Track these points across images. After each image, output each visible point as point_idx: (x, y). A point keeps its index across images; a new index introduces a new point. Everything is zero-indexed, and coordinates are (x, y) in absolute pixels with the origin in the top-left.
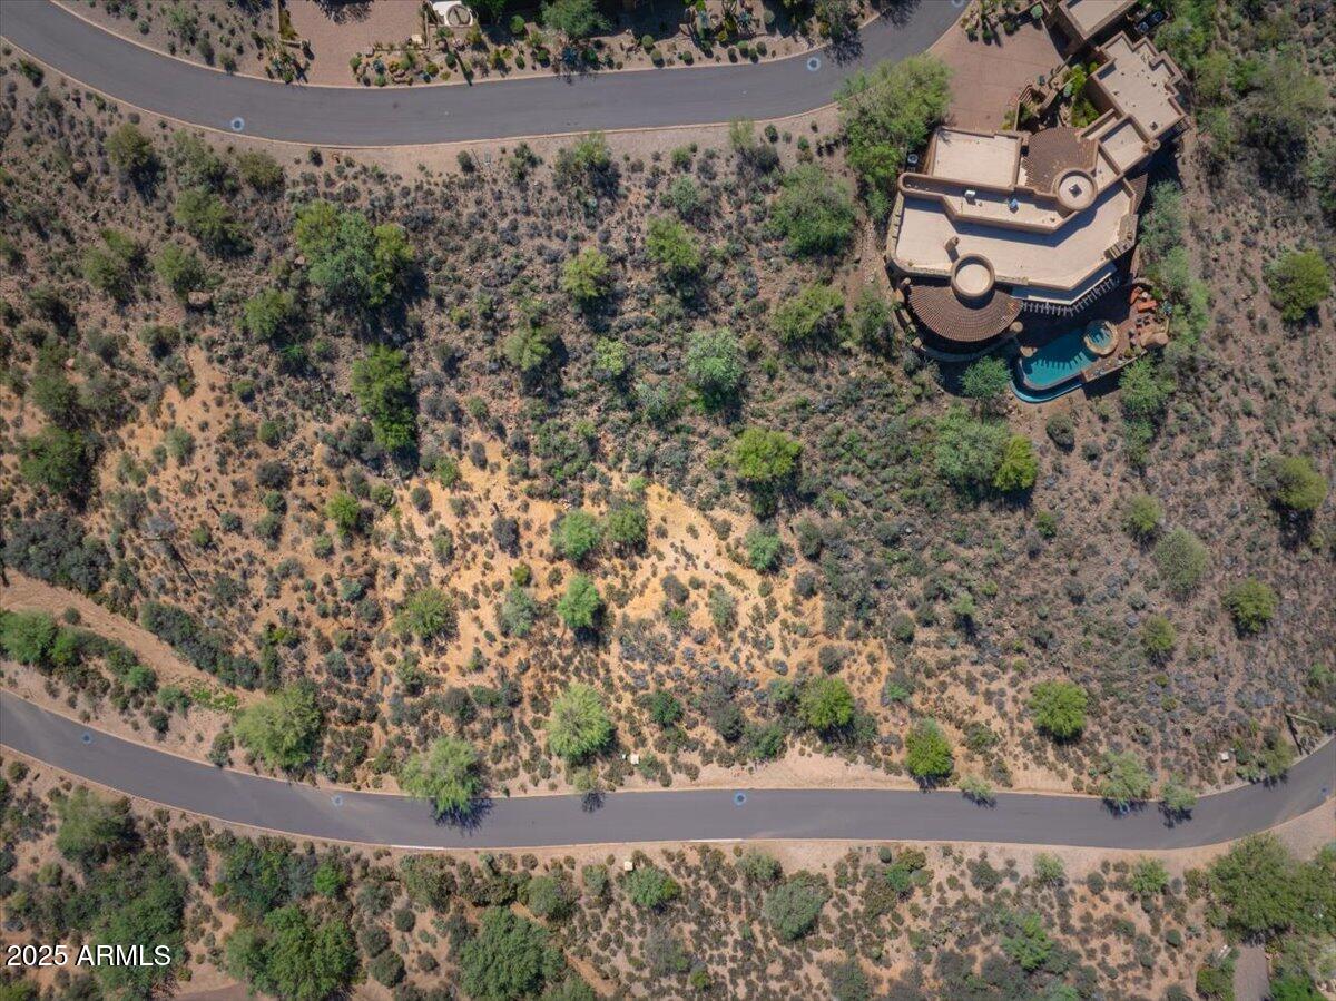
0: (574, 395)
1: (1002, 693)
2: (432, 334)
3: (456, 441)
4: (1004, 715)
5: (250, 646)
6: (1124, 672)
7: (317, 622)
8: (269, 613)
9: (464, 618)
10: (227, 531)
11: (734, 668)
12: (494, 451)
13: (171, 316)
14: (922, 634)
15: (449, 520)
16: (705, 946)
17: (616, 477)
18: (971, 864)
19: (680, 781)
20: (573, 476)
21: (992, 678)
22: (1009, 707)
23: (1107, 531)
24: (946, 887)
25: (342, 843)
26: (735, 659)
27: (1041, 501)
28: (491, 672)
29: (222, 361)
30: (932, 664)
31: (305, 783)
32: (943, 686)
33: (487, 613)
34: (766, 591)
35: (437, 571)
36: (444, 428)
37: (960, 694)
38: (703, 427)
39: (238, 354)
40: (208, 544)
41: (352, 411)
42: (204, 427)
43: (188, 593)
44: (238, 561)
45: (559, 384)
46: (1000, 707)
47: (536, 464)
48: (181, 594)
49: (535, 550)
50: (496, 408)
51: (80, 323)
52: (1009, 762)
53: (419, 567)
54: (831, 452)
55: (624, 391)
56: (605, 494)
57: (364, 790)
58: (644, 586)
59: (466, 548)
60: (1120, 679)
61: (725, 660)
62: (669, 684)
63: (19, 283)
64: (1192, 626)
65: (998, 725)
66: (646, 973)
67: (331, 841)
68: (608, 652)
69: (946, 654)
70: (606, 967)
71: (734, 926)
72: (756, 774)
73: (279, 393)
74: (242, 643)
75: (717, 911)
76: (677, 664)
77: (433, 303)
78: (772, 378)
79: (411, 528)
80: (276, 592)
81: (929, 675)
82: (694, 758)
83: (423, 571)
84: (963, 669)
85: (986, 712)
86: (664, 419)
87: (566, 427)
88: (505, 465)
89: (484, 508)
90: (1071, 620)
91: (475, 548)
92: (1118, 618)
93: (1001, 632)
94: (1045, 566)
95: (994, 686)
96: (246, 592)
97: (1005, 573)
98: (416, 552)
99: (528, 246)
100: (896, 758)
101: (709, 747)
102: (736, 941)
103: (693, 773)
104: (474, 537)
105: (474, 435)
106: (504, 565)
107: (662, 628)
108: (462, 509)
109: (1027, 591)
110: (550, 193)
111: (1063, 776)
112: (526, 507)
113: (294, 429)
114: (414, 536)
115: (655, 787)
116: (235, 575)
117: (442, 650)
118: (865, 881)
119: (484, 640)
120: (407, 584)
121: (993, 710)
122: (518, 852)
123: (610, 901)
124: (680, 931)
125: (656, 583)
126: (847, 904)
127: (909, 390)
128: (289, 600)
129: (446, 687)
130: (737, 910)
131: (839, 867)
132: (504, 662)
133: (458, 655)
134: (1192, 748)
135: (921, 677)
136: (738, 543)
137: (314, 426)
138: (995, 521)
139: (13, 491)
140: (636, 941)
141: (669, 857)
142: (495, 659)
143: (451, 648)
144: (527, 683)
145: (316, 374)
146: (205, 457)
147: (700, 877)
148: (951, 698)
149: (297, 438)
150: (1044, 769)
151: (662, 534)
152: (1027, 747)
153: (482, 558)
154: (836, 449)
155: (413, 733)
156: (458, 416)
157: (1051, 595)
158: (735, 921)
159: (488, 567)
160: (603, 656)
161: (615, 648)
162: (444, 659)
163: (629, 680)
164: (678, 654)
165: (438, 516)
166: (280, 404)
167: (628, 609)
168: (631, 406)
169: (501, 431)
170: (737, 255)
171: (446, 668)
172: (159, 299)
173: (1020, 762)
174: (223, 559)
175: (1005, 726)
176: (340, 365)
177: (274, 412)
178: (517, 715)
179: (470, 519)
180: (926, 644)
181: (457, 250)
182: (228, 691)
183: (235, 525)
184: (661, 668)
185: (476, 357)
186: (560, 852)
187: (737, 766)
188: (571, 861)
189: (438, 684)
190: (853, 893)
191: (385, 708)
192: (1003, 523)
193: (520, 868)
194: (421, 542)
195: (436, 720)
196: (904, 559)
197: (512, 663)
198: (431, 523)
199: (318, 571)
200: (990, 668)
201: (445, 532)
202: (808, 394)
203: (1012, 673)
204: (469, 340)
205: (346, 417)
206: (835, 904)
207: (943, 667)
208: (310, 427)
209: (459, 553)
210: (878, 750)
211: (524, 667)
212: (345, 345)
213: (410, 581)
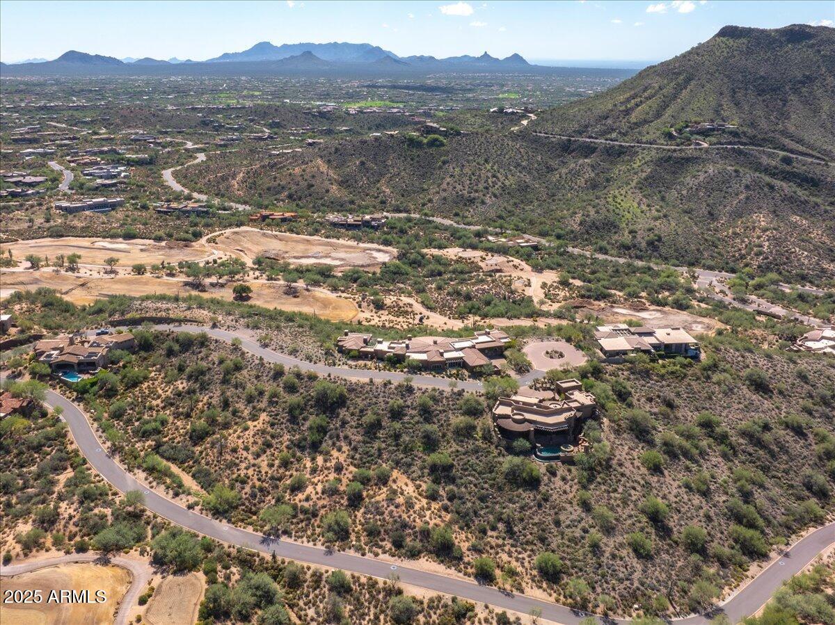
0: (380, 438)
1: (524, 559)
2: (341, 416)
3: (334, 445)
4: (523, 567)
6: (581, 558)
7: (255, 480)
8: (241, 473)
9: (310, 487)
10: (243, 450)
11: (407, 519)
12: (345, 448)
14: (490, 533)
15: (320, 463)
16: (354, 617)
17: (384, 465)
18: (497, 614)
19: (369, 556)
20: (368, 462)
21: (520, 553)
22: (526, 564)
23: (571, 503)
24: (483, 622)
25: (218, 540)
26: (409, 517)
27: (543, 488)
28: (311, 503)
29: (271, 416)
30: (494, 544)
31: (217, 521)
32: (497, 553)
33: (319, 487)
34: (429, 504)
35: (307, 476)
36: (331, 441)
37: (505, 557)
38: (421, 455)
39: (277, 415)
40: (234, 450)
41: (303, 434)
42: (255, 427)
43: (215, 465)
44: (241, 458)
45: (375, 434)
46: (522, 563)
47: (357, 456)
49: (346, 476)
50: (352, 437)
52: (524, 584)
53: (301, 475)
54: (465, 467)
55: (396, 440)
56: (378, 469)
57: (238, 528)
58: (382, 493)
59: (321, 471)
60: (579, 561)
61: (405, 516)
62: (379, 523)
64: (613, 546)
65: (520, 569)
66: (321, 619)
67: (213, 538)
68: (359, 511)
69: (500, 542)
70: (303, 613)
71: (372, 614)
72: (404, 562)
73: (283, 426)
75: (366, 604)
76: (385, 516)
77: (345, 408)
78: (448, 443)
80: (247, 468)
81: (492, 548)
82: (379, 551)
84: (506, 548)
85: (514, 564)
86: (408, 450)
87: (372, 447)
88: (347, 453)
89: (334, 461)
90: (556, 533)
91: (325, 471)
92: (577, 535)
93: (525, 536)
94: (544, 512)
95: (520, 556)
96: (238, 466)
97: (528, 513)
98: (303, 471)
99: (381, 399)
100: (470, 570)
101: (387, 549)
102: (370, 620)
103: (376, 554)
104: (326, 468)
105: (341, 444)
106: (332, 476)
107: (384, 504)
108: (326, 461)
109: (536, 520)
110: (392, 390)
111: (550, 595)
112: (348, 465)
114: (304, 467)
115: (358, 555)
116: (237, 460)
117: (296, 495)
118: (442, 610)
119: (314, 493)
121: (519, 564)
122: (288, 560)
123: (318, 587)
124: (345, 607)
126: (431, 617)
127: (496, 452)
128: (250, 472)
130: (376, 607)
131: (431, 600)
132: (318, 502)
133: (301, 496)
134: (617, 596)
135: (488, 548)
136: (422, 491)
138: (524, 495)
140: (321, 606)
141: (353, 577)
142: (315, 499)
143: (300, 494)
144: (322, 512)
145: (298, 423)
146: (250, 432)
147: (364, 588)
148: (500, 557)
149: (281, 439)
150: (541, 590)
151: (395, 482)
152: (533, 581)
153: (326, 473)
154: (467, 466)
156: (338, 438)
157: (547, 523)
158: (373, 610)
159: (327, 476)
160: (356, 512)
161: (362, 510)
163: (363, 521)
164: (387, 512)
165: (317, 462)
166: (282, 429)
167: (372, 499)
168: (397, 445)
169: (350, 444)
170: (445, 411)
173: (529, 585)
174: (236, 456)
175: (524, 570)
176: (307, 423)
177: (278, 431)
178: (313, 520)
179: (328, 463)
180: (492, 537)
181: (359, 397)
183: (246, 449)
184: (378, 517)
185: (353, 423)
186: (306, 564)
187: (396, 558)
188: (309, 568)
190: (435, 613)
192: (527, 496)
193: (286, 565)
194: (307, 468)
196: (487, 507)
197: (320, 503)
198: (313, 464)
199: (265, 469)
200: (519, 549)
201: (317, 465)
202: (459, 448)
203: (528, 553)
204: (352, 419)
205: (300, 436)
206: (424, 616)
207: (498, 546)
208: (287, 437)
209: (318, 472)
210: (462, 566)
211: (324, 507)
212: (312, 417)
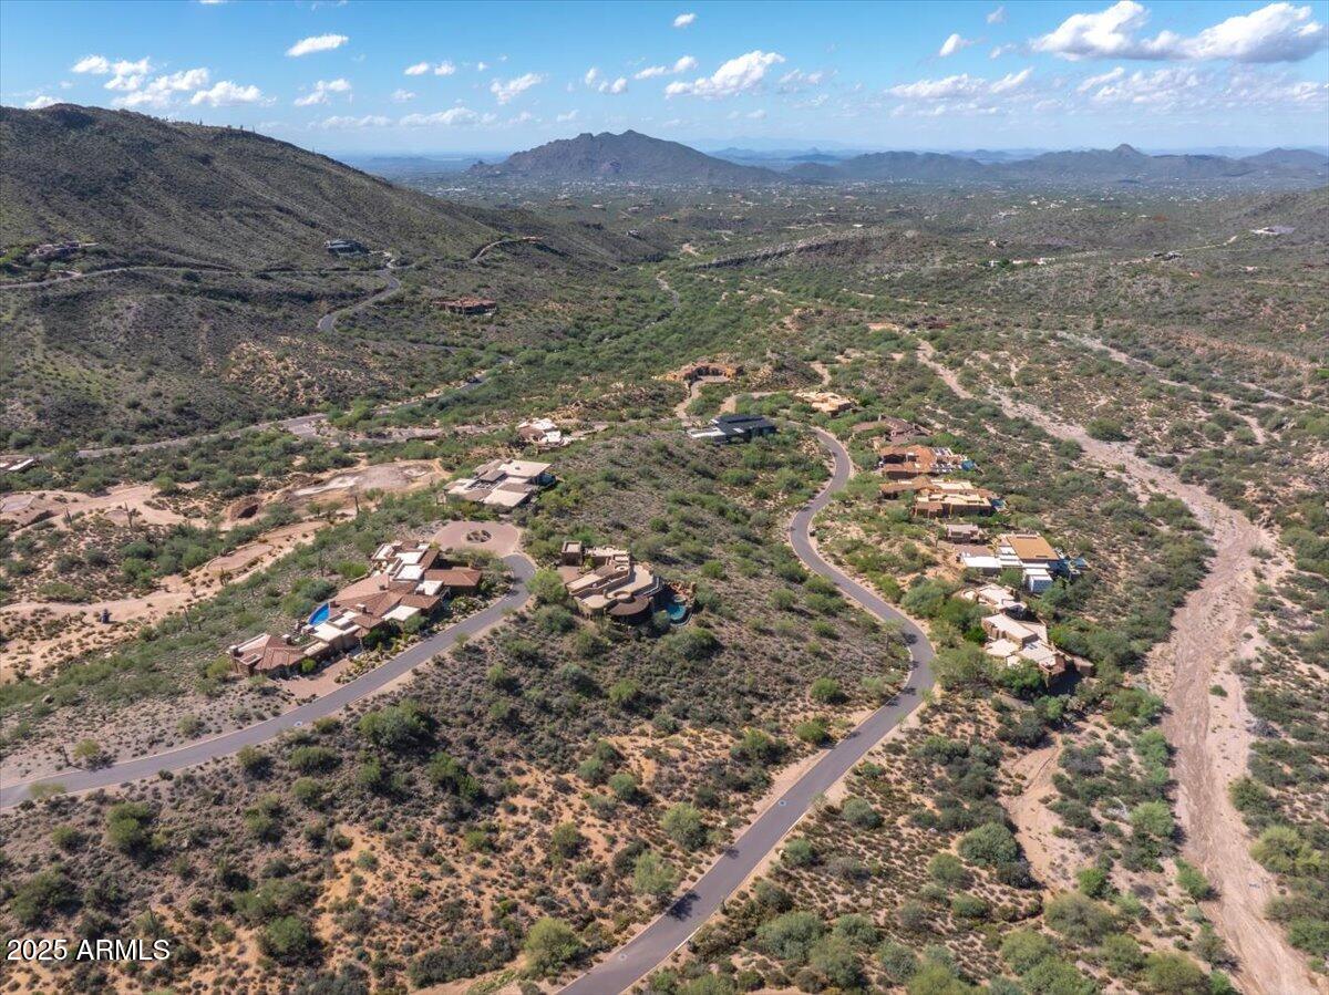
0: (533, 723)
1: (805, 706)
2: (453, 739)
3: (501, 775)
4: (816, 711)
5: (492, 932)
7: (516, 894)
8: (486, 902)
9: (584, 831)
10: (427, 882)
11: (710, 760)
12: (522, 765)
13: (314, 821)
14: (755, 712)
15: (531, 803)
16: (859, 861)
17: (582, 745)
18: (885, 751)
19: (753, 817)
20: (565, 757)
21: (796, 705)
22: (814, 707)
25: (651, 972)
26: (706, 757)
28: (621, 840)
29: (357, 821)
30: (772, 717)
31: (596, 965)
32: (787, 720)
33: (590, 820)
34: (685, 735)
35: (549, 829)
36: (491, 776)
37: (796, 717)
38: (594, 705)
39: (364, 812)
41: (442, 800)
42: (373, 848)
43: (430, 938)
44: (447, 891)
45: (522, 723)
46: (811, 709)
47: (545, 761)
48: (426, 942)
49: (582, 788)
50: (506, 749)
51: (252, 876)
53: (538, 835)
54: (646, 680)
55: (550, 711)
56: (585, 753)
57: (629, 942)
58: (640, 766)
59: (551, 808)
61: (703, 760)
62: (698, 789)
63: (197, 886)
65: (819, 714)
66: (857, 892)
67: (644, 977)
68: (657, 801)
69: (771, 711)
71: (855, 844)
72: (774, 794)
73: (398, 816)
74: (485, 937)
75: (840, 845)
76: (689, 778)
77: (444, 727)
78: (597, 671)
79: (517, 824)
80: (481, 893)
81: (777, 720)
82: (744, 807)
83: (542, 834)
84: (784, 711)
85: (810, 715)
86: (575, 711)
87: (542, 739)
88: (533, 768)
89: (542, 786)
91: (555, 804)
93: (775, 690)
94: (755, 660)
95: (800, 706)
96: (463, 903)
97: (748, 672)
98: (531, 830)
99: (466, 683)
100: (808, 748)
101: (745, 799)
102: (865, 849)
103: (752, 811)
104: (551, 801)
105: (508, 766)
106: (575, 800)
107: (666, 770)
108: (533, 795)
109: (761, 671)
110: (458, 664)
112: (560, 776)
113: (418, 829)
114: (523, 826)
115: (746, 828)
116: (451, 899)
117: (590, 853)
119: (603, 830)
120: (541, 847)
121: (811, 712)
122: (734, 896)
125: (643, 761)
128: (491, 892)
129: (610, 864)
130: (846, 838)
131: (850, 789)
133: (599, 845)
135: (777, 723)
136: (654, 732)
137: (428, 821)
138: (723, 660)
139: (264, 987)
140: (833, 885)
141: (791, 841)
143: (592, 847)
144: (642, 835)
145: (411, 797)
146: (385, 860)
147: (813, 838)
148: (795, 720)
149: (424, 831)
151: (623, 748)
153: (563, 805)
154: (648, 678)
155: (619, 900)
156: (491, 764)
157: (771, 666)
158: (852, 842)
159: (569, 805)
160: (659, 804)
161: (659, 797)
162: (594, 855)
164: (685, 773)
165: (525, 807)
166: (403, 821)
167: (645, 780)
168: (559, 715)
169: (517, 756)
171: (600, 858)
172: (300, 820)
174: (437, 897)
175: (822, 712)
176: (420, 784)
177: (403, 826)
179: (540, 795)
180: (761, 713)
181: (438, 701)
182: (502, 972)
184: (686, 785)
186: (750, 880)
187: (764, 796)
188: (759, 879)
189: (604, 868)
190: (870, 794)
191: (594, 905)
192: (726, 659)
193: (743, 902)
194: (528, 824)
195: (622, 884)
197: (625, 831)
198: (525, 813)
199: (492, 874)
200: (791, 703)
201: (534, 809)
202: (616, 667)
203: (799, 699)
204: (472, 730)
205: (441, 805)
207: (776, 715)
209: (551, 813)
210: (799, 751)
211: (633, 830)
212: (416, 772)
213: (540, 844)
